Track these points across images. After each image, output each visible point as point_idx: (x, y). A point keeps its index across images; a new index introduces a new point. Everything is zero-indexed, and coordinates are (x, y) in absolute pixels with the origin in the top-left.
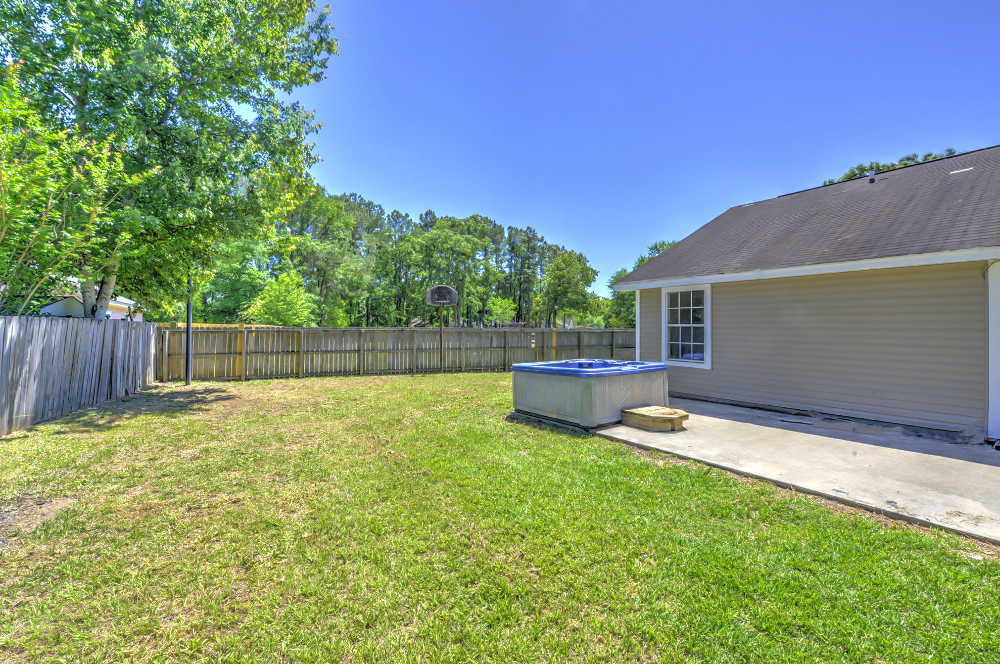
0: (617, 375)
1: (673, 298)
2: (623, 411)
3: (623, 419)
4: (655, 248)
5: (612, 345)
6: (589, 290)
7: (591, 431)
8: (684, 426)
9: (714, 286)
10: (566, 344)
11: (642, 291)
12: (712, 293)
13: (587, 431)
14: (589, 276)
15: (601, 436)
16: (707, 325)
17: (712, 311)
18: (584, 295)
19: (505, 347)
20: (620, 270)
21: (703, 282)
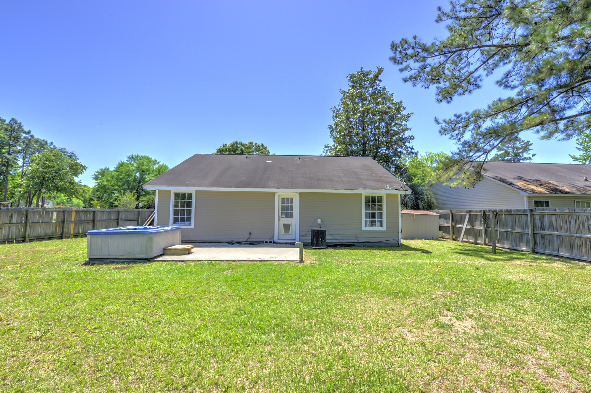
0: (163, 232)
1: (177, 195)
2: (164, 249)
3: (165, 252)
4: (131, 157)
5: (118, 219)
6: (76, 179)
7: (152, 260)
8: (192, 252)
9: (197, 192)
10: (83, 219)
11: (159, 191)
12: (196, 194)
13: (149, 260)
14: (77, 169)
15: (158, 261)
16: (193, 209)
17: (196, 202)
18: (72, 183)
19: (26, 223)
20: (104, 168)
21: (192, 190)
